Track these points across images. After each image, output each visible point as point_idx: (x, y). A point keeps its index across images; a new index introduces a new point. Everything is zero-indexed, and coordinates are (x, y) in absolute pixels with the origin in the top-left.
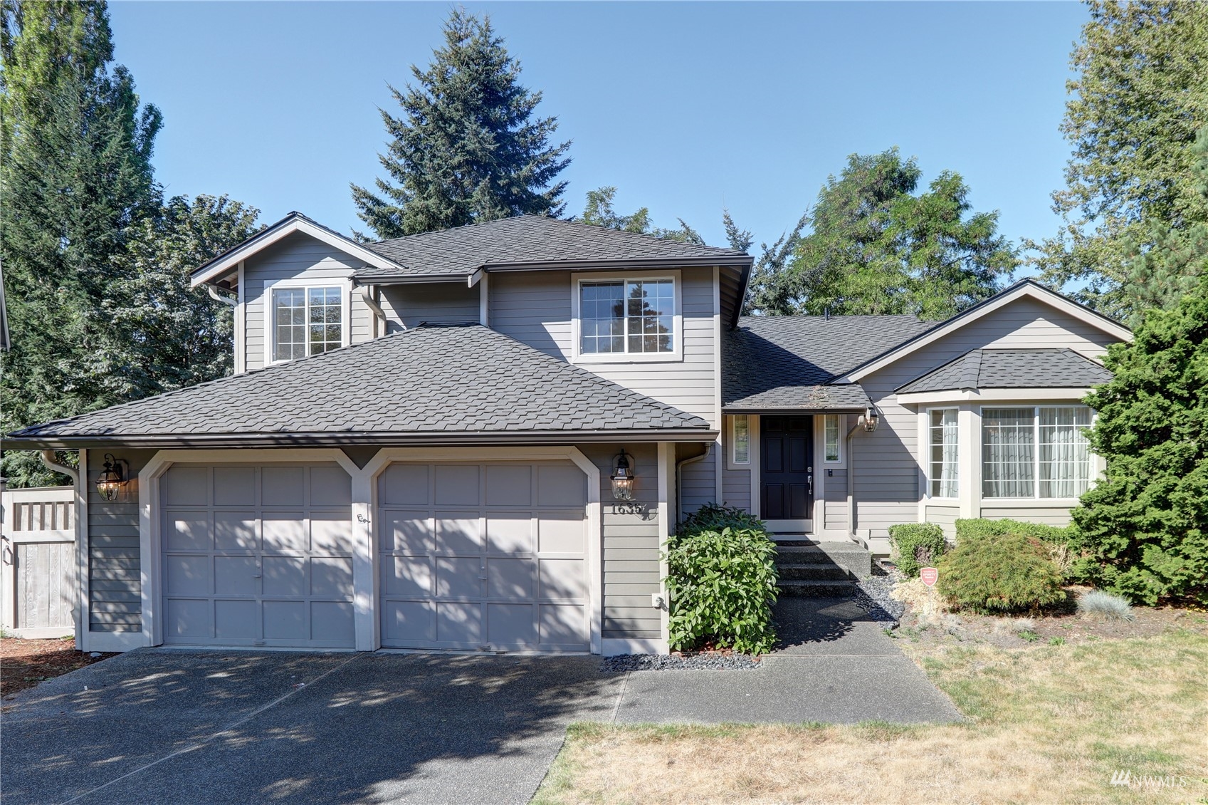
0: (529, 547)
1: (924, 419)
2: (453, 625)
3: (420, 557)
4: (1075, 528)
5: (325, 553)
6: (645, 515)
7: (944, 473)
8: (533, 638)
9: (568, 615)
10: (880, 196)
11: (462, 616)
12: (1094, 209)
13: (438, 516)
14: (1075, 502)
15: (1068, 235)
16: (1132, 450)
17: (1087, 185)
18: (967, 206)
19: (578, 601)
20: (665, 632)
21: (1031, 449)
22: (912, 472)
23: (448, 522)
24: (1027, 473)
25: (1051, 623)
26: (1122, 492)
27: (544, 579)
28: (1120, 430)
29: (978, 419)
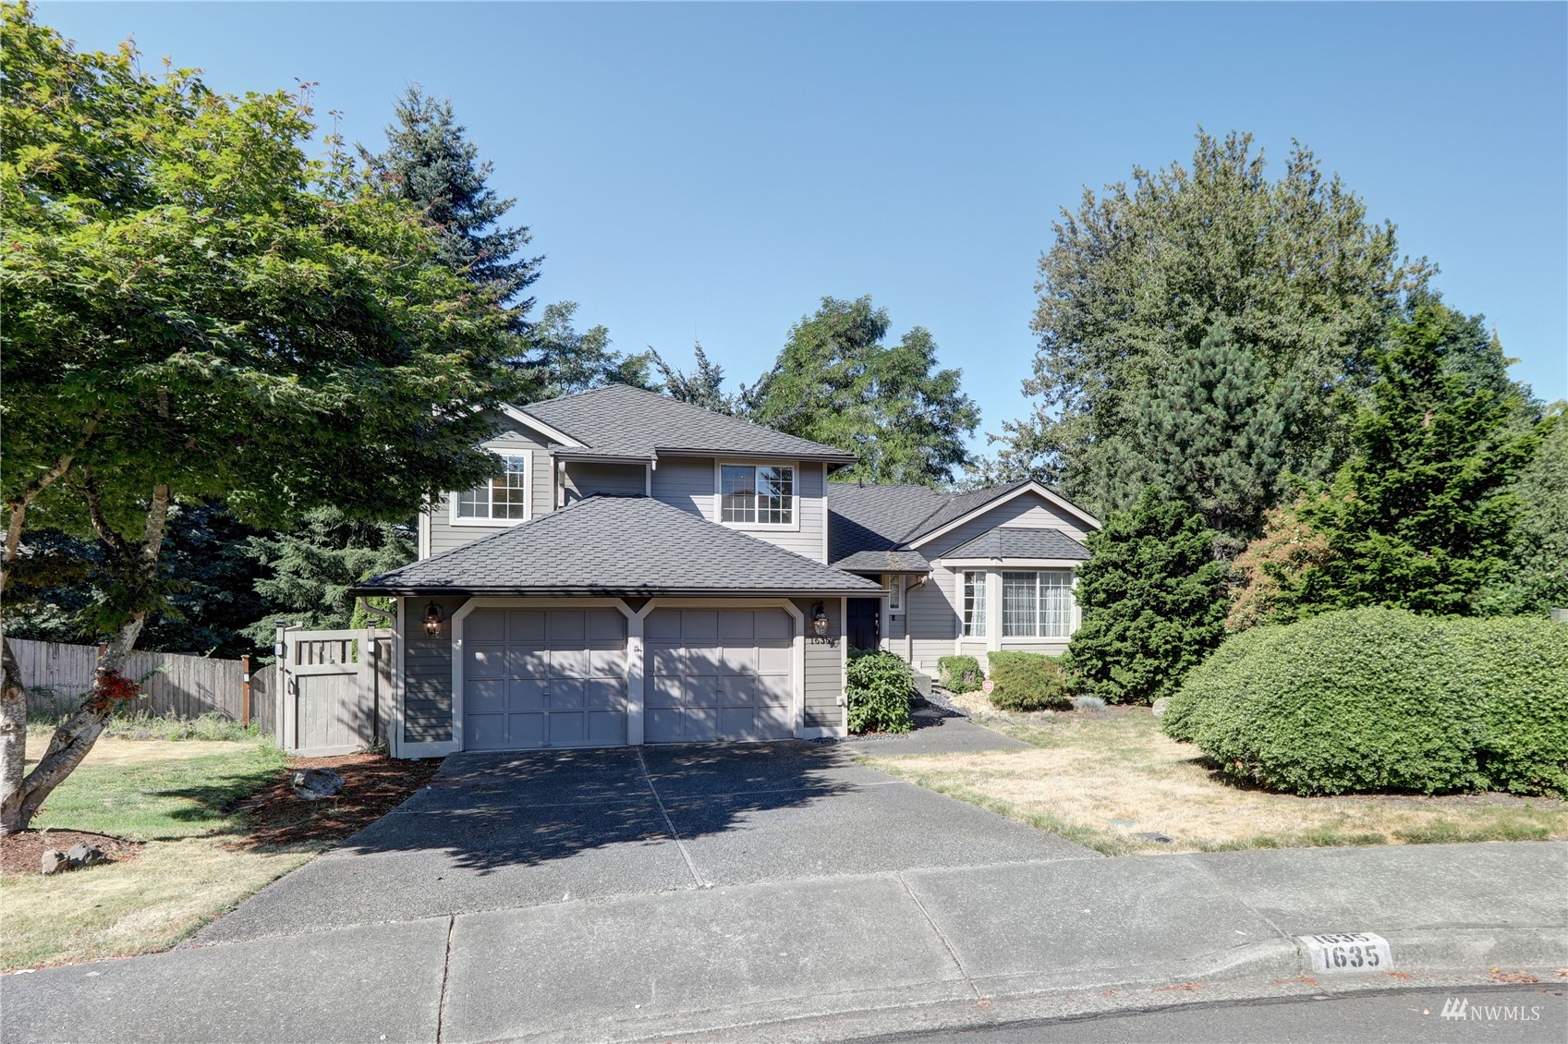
0: (752, 667)
1: (960, 577)
2: (696, 722)
3: (673, 675)
4: (1069, 655)
5: (601, 675)
6: (832, 644)
7: (974, 618)
8: (752, 729)
9: (777, 712)
10: (853, 342)
11: (702, 715)
12: (1054, 396)
13: (688, 646)
14: (1069, 640)
15: (1037, 420)
16: (1103, 604)
17: (1049, 375)
18: (934, 362)
19: (784, 703)
20: (845, 722)
21: (1034, 601)
22: (950, 618)
23: (694, 651)
24: (1031, 619)
25: (1061, 714)
26: (1098, 632)
27: (761, 687)
28: (1096, 591)
29: (1000, 579)
